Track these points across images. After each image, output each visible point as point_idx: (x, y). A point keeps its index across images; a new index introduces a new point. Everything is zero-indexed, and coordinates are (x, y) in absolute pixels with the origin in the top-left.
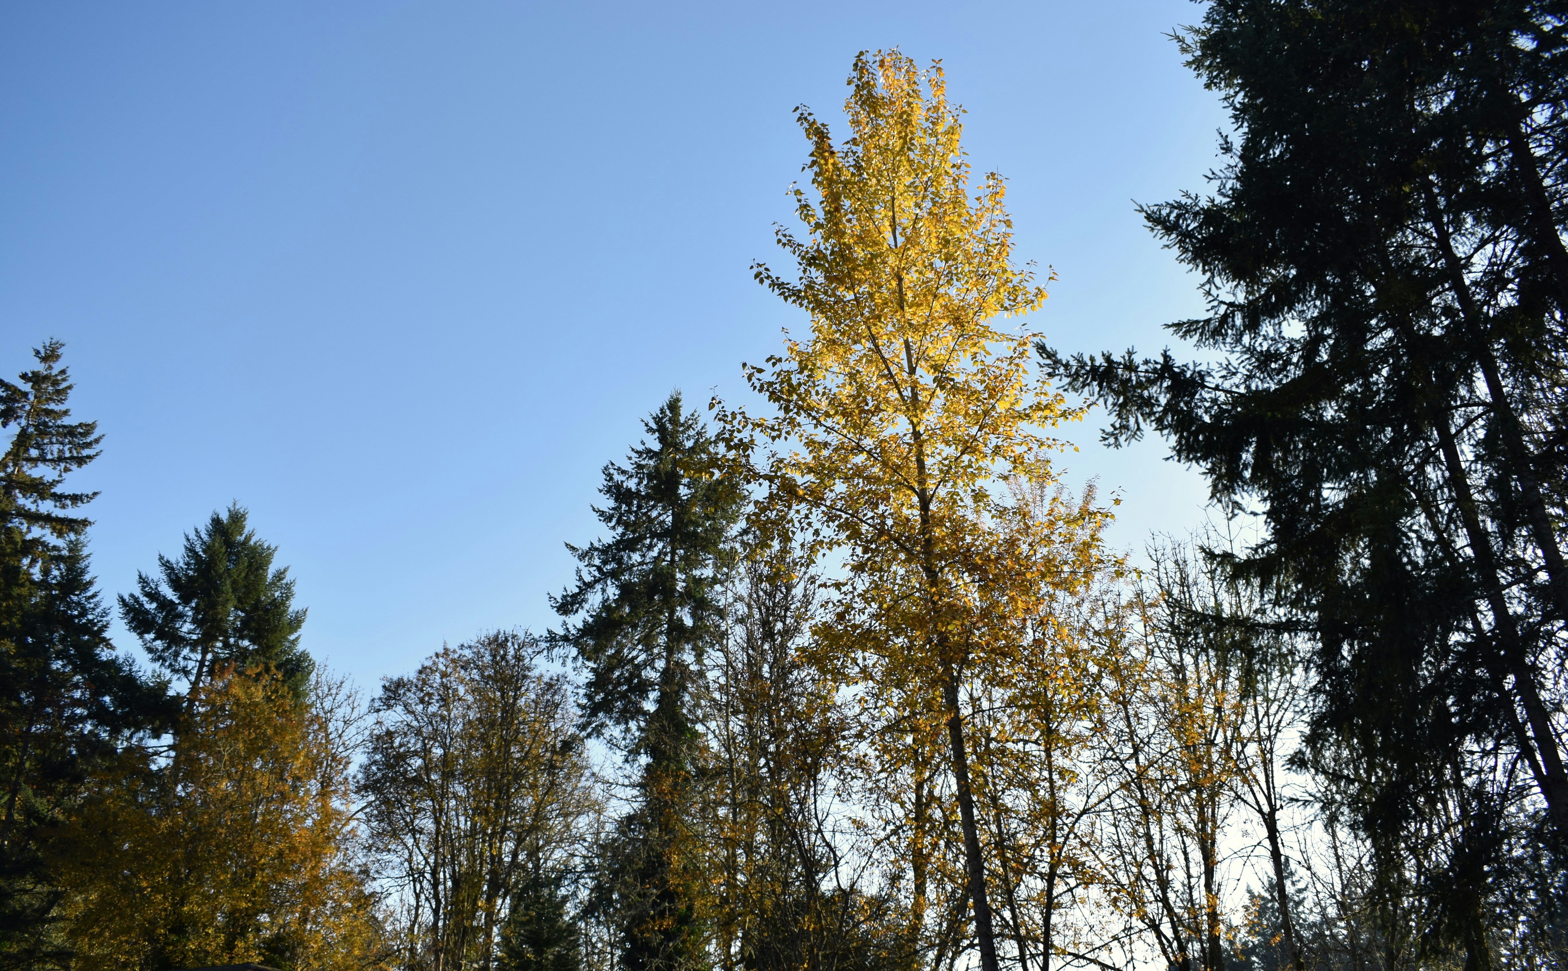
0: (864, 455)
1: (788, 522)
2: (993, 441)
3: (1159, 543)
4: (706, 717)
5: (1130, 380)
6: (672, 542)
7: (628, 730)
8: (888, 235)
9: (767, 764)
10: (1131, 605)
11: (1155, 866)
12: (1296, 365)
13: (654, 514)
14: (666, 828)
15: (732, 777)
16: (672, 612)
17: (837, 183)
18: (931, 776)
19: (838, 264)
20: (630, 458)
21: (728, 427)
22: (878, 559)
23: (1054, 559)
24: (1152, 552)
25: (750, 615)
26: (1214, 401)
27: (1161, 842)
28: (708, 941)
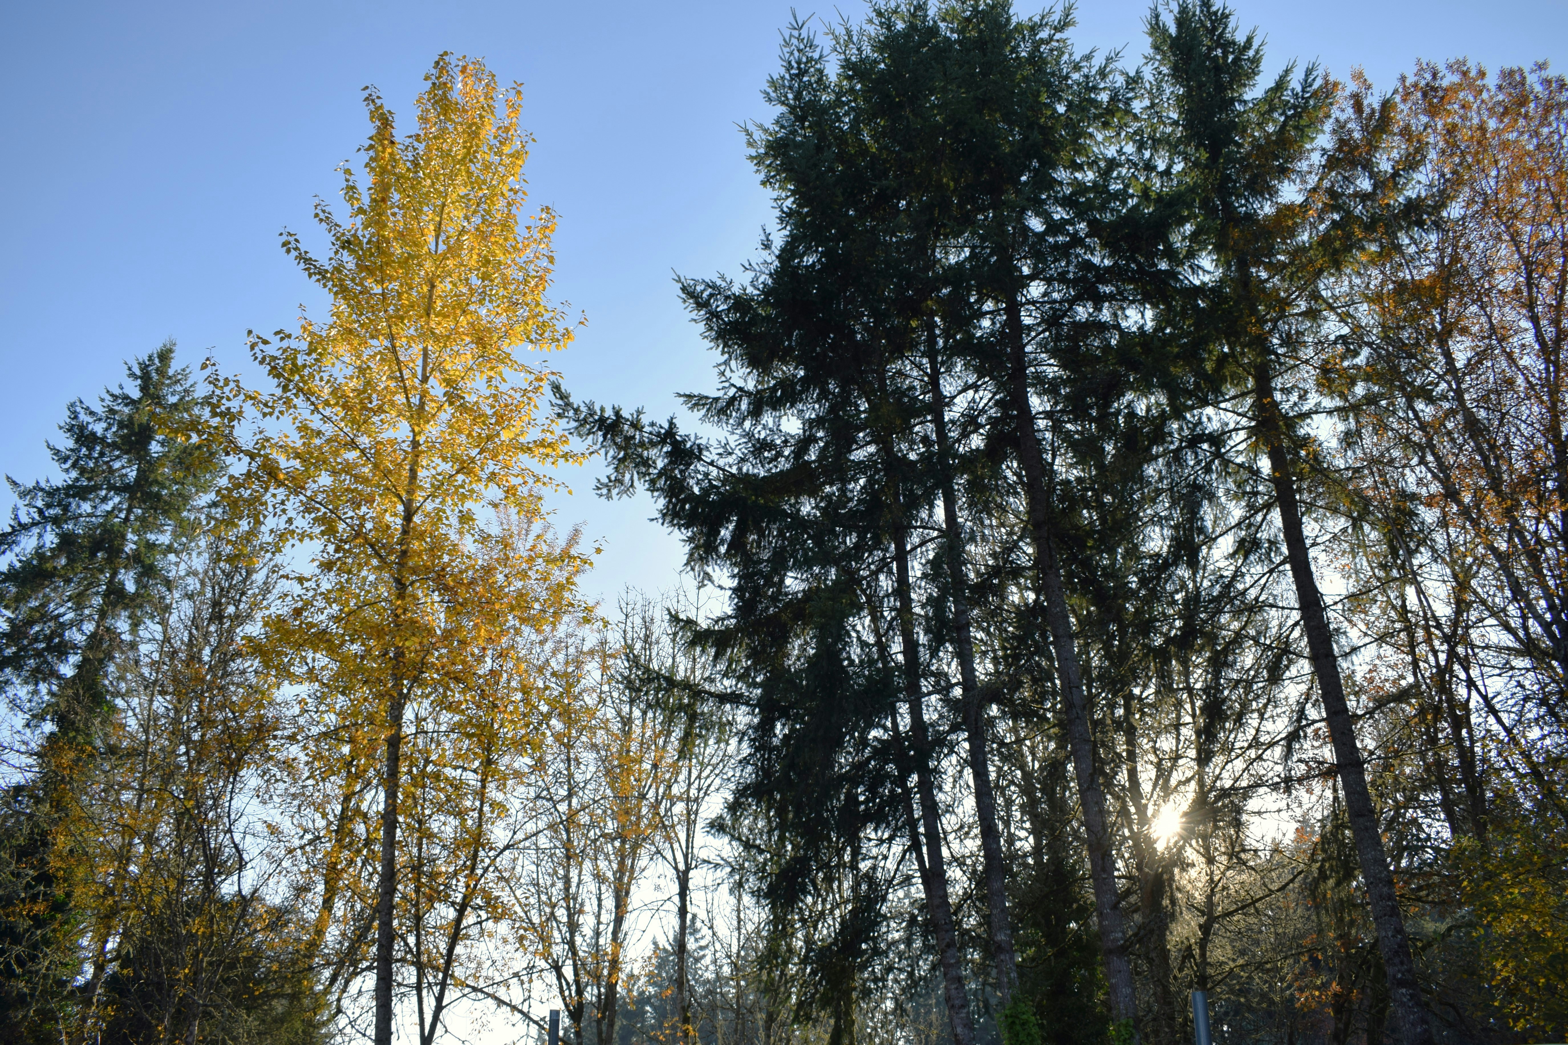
0: (357, 453)
1: (262, 504)
2: (491, 467)
3: (631, 597)
4: (130, 692)
5: (633, 437)
6: (131, 499)
7: (36, 692)
8: (431, 239)
9: (187, 753)
10: (592, 652)
11: (568, 908)
12: (787, 458)
13: (117, 465)
14: (58, 805)
15: (144, 761)
16: (115, 574)
17: (389, 173)
18: (361, 791)
19: (372, 255)
20: (103, 400)
21: (218, 392)
22: (350, 560)
23: (527, 594)
24: (623, 605)
25: (201, 593)
26: (706, 475)
27: (578, 886)
28: (83, 932)
